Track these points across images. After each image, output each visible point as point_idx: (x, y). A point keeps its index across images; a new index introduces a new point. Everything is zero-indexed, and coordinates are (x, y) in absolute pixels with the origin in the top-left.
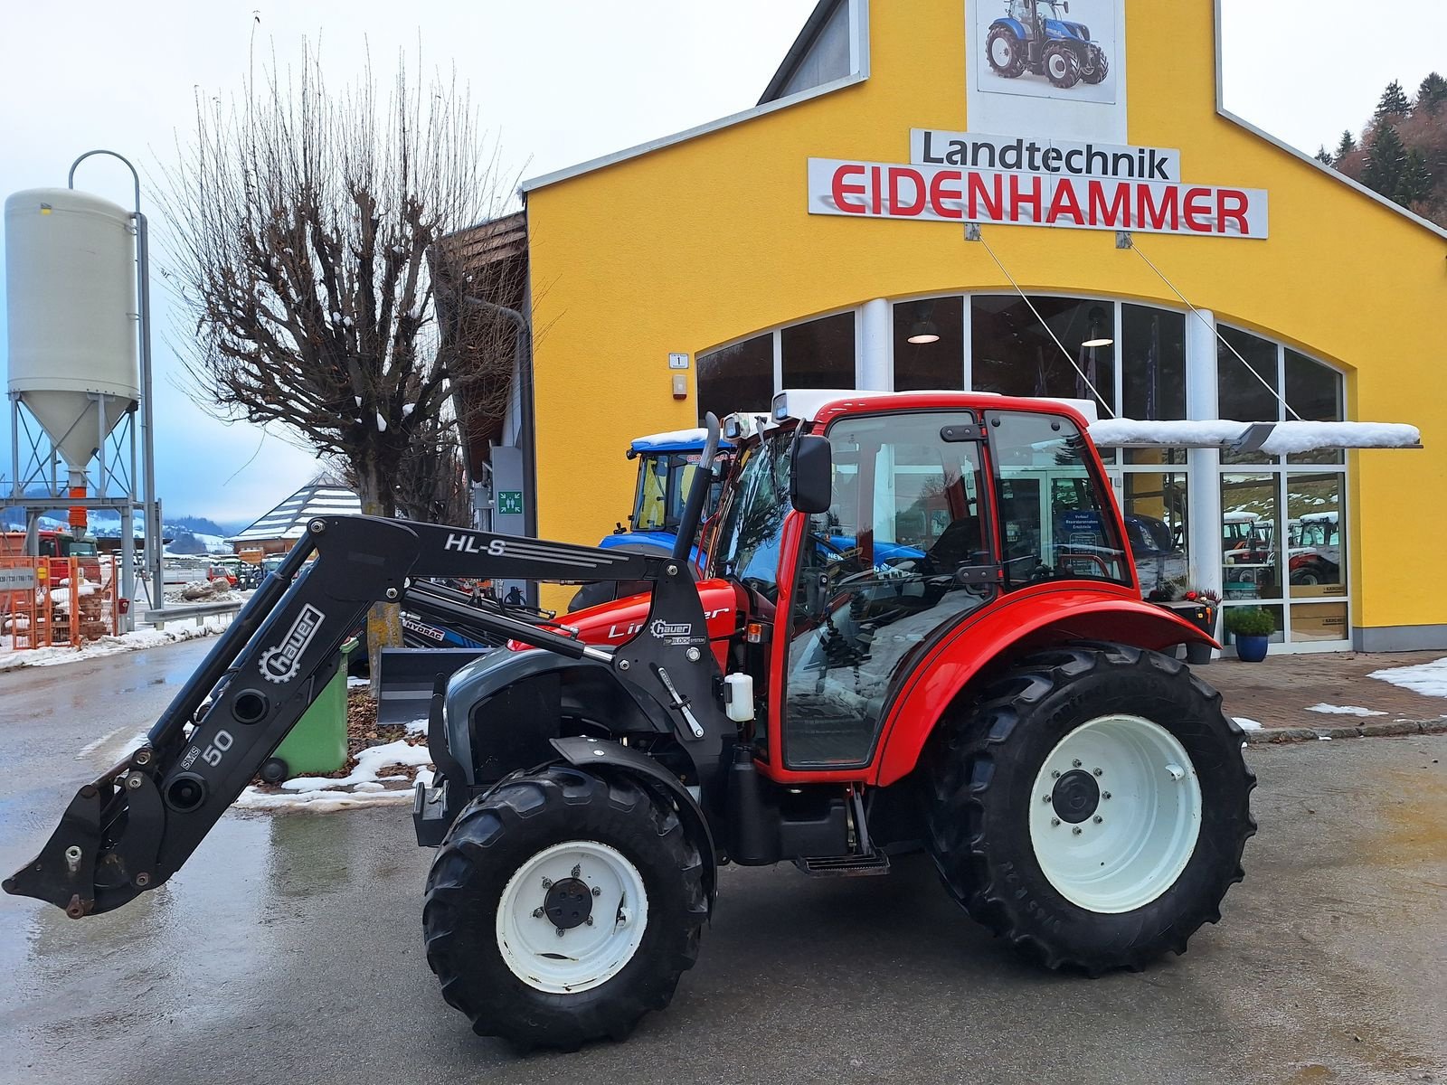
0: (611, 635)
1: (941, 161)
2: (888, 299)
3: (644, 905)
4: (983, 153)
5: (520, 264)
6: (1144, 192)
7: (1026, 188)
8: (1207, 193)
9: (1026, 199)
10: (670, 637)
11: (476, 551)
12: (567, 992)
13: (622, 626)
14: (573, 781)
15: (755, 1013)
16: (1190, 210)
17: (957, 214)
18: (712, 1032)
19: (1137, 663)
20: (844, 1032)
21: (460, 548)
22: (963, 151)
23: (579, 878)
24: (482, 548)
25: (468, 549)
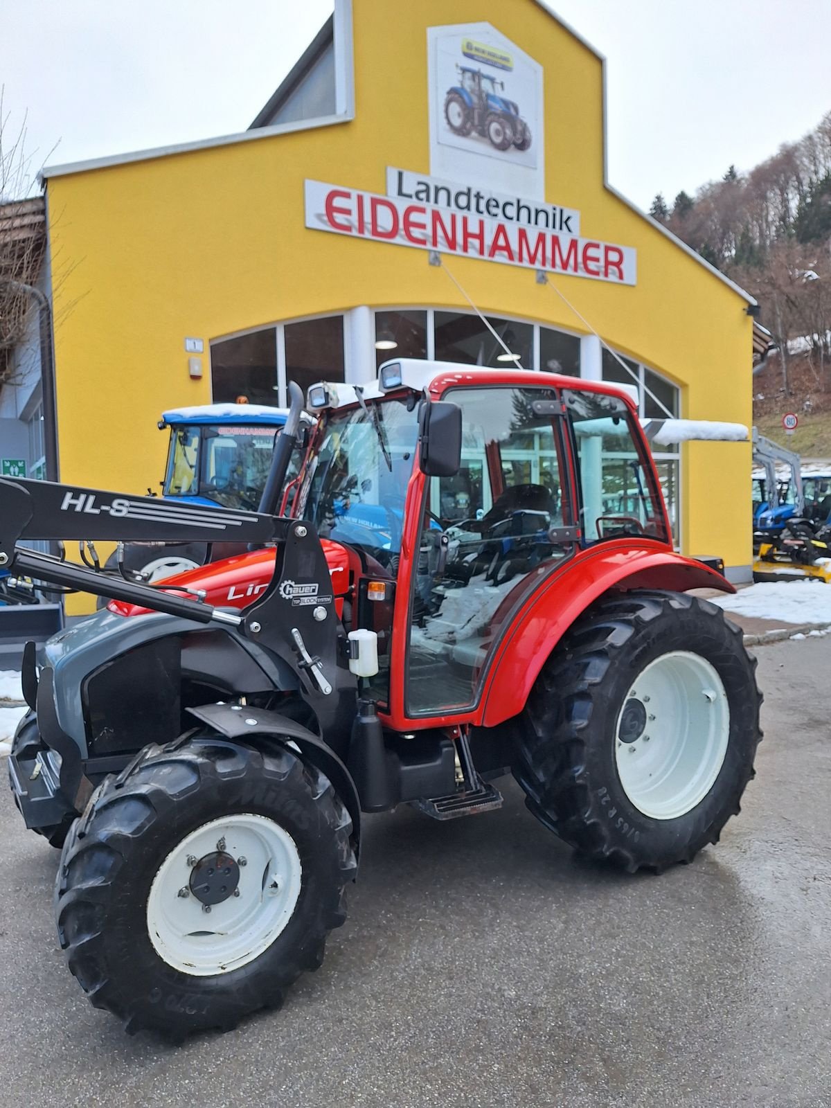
0: (230, 597)
1: (410, 196)
2: (370, 307)
3: (297, 870)
4: (443, 194)
5: (41, 245)
6: (555, 240)
7: (473, 228)
8: (597, 246)
9: (474, 236)
10: (298, 598)
11: (97, 511)
12: (223, 971)
13: (243, 586)
14: (225, 754)
15: (395, 954)
16: (586, 258)
17: (423, 242)
18: (363, 983)
19: (691, 607)
20: (484, 962)
21: (78, 509)
22: (427, 191)
23: (226, 851)
24: (104, 508)
25: (88, 509)
